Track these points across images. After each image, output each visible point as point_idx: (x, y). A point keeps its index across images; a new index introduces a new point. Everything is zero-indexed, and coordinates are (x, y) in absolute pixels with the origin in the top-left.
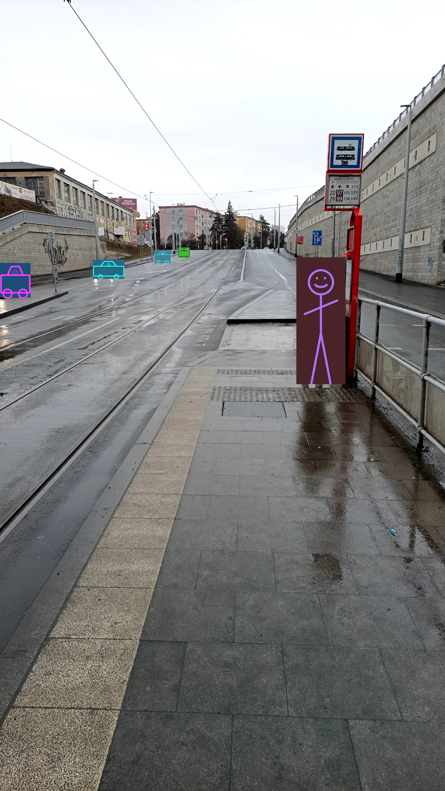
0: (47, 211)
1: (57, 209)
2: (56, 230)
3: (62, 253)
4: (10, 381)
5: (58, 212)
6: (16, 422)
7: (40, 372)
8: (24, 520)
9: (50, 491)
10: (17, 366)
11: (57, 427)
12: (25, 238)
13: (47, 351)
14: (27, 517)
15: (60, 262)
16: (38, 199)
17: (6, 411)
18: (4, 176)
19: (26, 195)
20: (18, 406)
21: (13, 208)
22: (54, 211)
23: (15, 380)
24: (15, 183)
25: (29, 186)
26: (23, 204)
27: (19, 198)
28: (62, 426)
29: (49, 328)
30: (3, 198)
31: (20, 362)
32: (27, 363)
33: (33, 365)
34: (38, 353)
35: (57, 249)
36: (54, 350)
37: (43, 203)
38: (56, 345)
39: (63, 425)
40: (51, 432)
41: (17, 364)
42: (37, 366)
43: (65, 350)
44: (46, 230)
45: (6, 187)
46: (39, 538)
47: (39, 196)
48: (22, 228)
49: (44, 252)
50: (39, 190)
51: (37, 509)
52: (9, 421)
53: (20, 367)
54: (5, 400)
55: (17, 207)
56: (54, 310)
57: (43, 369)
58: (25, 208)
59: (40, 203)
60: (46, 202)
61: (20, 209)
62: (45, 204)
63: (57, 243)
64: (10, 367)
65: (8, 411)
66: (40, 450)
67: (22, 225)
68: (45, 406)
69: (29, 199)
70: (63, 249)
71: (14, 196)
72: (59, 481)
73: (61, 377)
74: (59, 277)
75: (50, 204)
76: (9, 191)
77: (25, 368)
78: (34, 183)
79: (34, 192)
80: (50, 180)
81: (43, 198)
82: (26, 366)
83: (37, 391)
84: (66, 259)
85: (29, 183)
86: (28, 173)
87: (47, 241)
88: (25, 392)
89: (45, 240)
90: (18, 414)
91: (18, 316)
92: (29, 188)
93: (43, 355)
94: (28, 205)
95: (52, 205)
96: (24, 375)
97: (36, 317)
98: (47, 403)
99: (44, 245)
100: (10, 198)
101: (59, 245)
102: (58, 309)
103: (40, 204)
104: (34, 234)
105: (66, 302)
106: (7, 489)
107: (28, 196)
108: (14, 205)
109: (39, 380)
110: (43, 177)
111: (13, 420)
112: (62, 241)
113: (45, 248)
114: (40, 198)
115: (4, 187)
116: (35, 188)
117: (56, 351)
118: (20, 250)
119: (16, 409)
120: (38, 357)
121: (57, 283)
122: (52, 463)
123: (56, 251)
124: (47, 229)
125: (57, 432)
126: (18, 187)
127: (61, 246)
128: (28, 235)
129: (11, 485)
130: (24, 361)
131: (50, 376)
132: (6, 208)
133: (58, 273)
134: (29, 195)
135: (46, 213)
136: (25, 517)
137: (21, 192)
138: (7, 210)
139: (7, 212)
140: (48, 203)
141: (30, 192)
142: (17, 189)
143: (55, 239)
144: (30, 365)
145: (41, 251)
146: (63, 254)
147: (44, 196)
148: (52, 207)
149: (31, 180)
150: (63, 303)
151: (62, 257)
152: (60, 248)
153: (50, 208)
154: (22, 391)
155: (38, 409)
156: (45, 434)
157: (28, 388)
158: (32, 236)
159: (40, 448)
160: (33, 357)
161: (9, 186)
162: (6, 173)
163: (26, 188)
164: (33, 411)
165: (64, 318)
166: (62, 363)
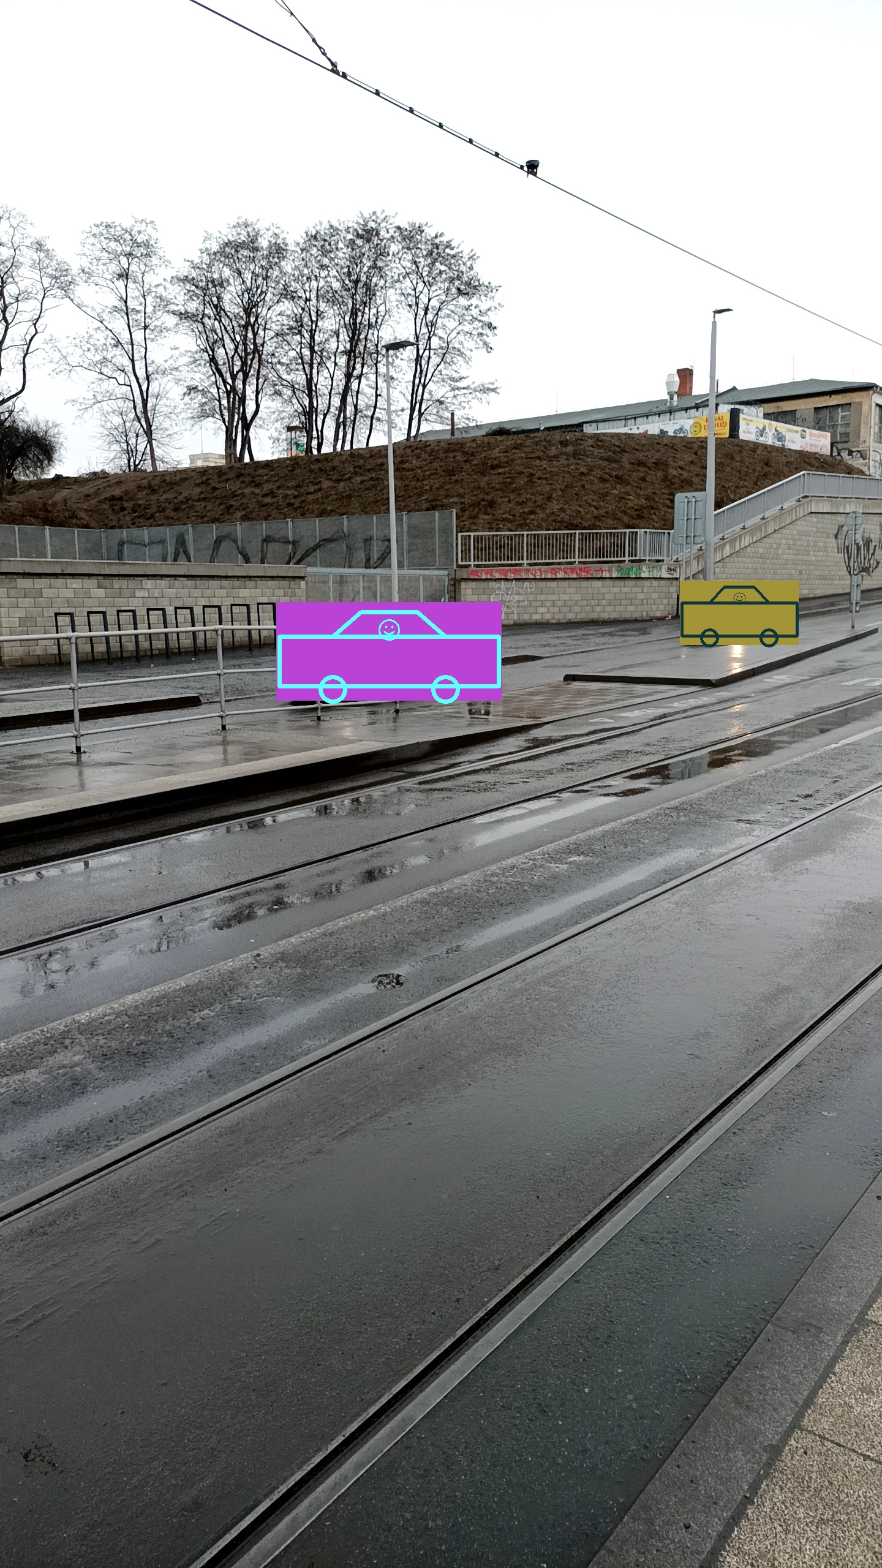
0: (850, 470)
1: (872, 463)
2: (865, 507)
3: (871, 552)
4: (763, 798)
5: (872, 470)
6: (775, 879)
7: (821, 787)
8: (797, 1072)
9: (846, 1026)
10: (777, 771)
11: (856, 900)
12: (802, 525)
13: (833, 746)
14: (804, 1067)
15: (865, 570)
16: (834, 448)
17: (756, 854)
18: (776, 411)
19: (812, 442)
20: (778, 849)
21: (786, 469)
22: (865, 469)
23: (772, 797)
24: (795, 423)
25: (821, 423)
26: (806, 461)
27: (799, 448)
28: (867, 900)
29: (838, 701)
30: (769, 452)
31: (782, 764)
32: (795, 767)
33: (807, 772)
34: (816, 749)
35: (861, 543)
36: (848, 744)
37: (845, 454)
38: (853, 735)
39: (870, 898)
40: (843, 909)
41: (776, 767)
42: (814, 773)
43: (872, 746)
44: (845, 506)
45: (776, 430)
46: (826, 1114)
47: (837, 442)
48: (799, 506)
49: (836, 550)
50: (840, 430)
51: (820, 1056)
52: (762, 874)
53: (781, 775)
54: (755, 833)
55: (792, 467)
56: (847, 665)
57: (827, 781)
58: (809, 467)
59: (839, 454)
60: (850, 453)
61: (797, 470)
62: (848, 457)
63: (864, 532)
64: (763, 772)
65: (759, 856)
66: (823, 941)
67: (799, 501)
68: (831, 856)
69: (818, 450)
70: (874, 544)
71: (790, 445)
72: (864, 1010)
73: (864, 801)
74: (862, 599)
75: (859, 455)
76: (780, 437)
77: (791, 776)
78: (831, 418)
79: (829, 434)
80: (865, 408)
81: (845, 445)
82: (792, 773)
83: (814, 823)
84: (878, 563)
85: (821, 419)
86: (822, 398)
87: (845, 528)
88: (791, 822)
89: (841, 527)
90: (778, 863)
91: (777, 674)
92: (820, 429)
93: (826, 752)
94: (814, 462)
95: (862, 456)
96: (790, 789)
97: (812, 678)
98: (835, 850)
99: (836, 537)
100: (782, 450)
101: (867, 535)
102: (855, 664)
103: (839, 458)
104: (820, 515)
105: (873, 649)
106: (763, 1004)
107: (816, 443)
108: (787, 463)
109: (819, 802)
110: (850, 404)
111: (770, 874)
112: (873, 527)
113: (837, 543)
114: (840, 446)
115: (774, 431)
116: (833, 428)
117: (852, 747)
118: (789, 548)
119: (776, 853)
120: (816, 757)
121: (856, 612)
122: (848, 970)
123: (859, 549)
124: (847, 506)
125: (857, 910)
126: (799, 429)
127: (872, 536)
128: (807, 518)
129: (770, 999)
130: (787, 762)
131: (841, 796)
132: (773, 471)
133: (863, 592)
134: (819, 442)
135: (849, 473)
136: (798, 1066)
137: (803, 438)
138: (774, 474)
139: (772, 477)
140: (854, 454)
141: (821, 435)
142: (796, 432)
143: (861, 524)
144: (799, 772)
145: (829, 550)
146: (873, 554)
147: (847, 442)
148: (861, 461)
149: (826, 412)
150: (866, 651)
151: (869, 560)
152: (868, 542)
153: (857, 462)
154: (787, 820)
155: (817, 859)
156: (833, 911)
157: (797, 816)
158: (815, 520)
159: (824, 937)
160: (807, 756)
161: (782, 427)
162: (781, 404)
163: (814, 428)
164: (807, 862)
165: (868, 682)
166: (866, 772)
